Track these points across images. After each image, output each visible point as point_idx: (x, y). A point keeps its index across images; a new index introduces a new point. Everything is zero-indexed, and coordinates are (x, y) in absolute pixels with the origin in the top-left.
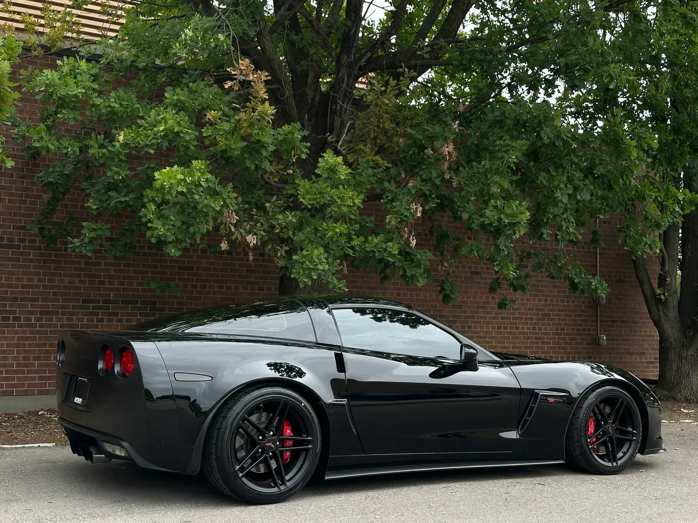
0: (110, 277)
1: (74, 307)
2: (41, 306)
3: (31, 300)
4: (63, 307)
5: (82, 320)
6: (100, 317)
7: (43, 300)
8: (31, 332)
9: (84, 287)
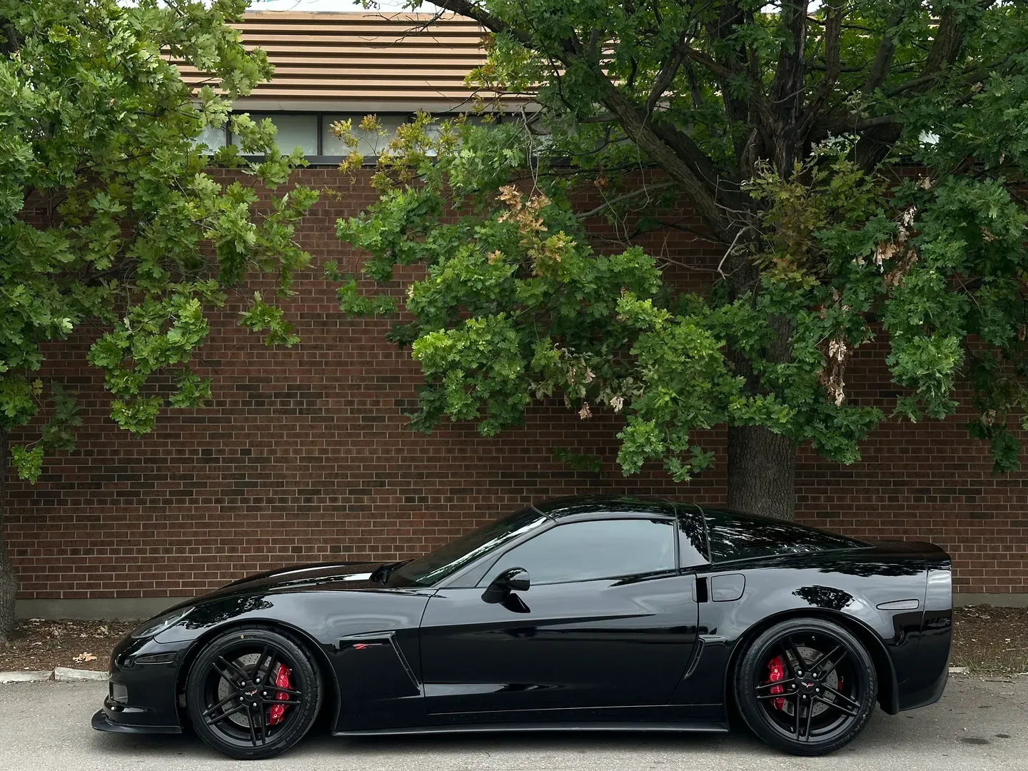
0: (536, 442)
1: (491, 483)
2: (451, 483)
3: (439, 475)
4: (478, 483)
5: (502, 499)
6: (524, 494)
7: (454, 475)
8: (441, 515)
9: (503, 457)
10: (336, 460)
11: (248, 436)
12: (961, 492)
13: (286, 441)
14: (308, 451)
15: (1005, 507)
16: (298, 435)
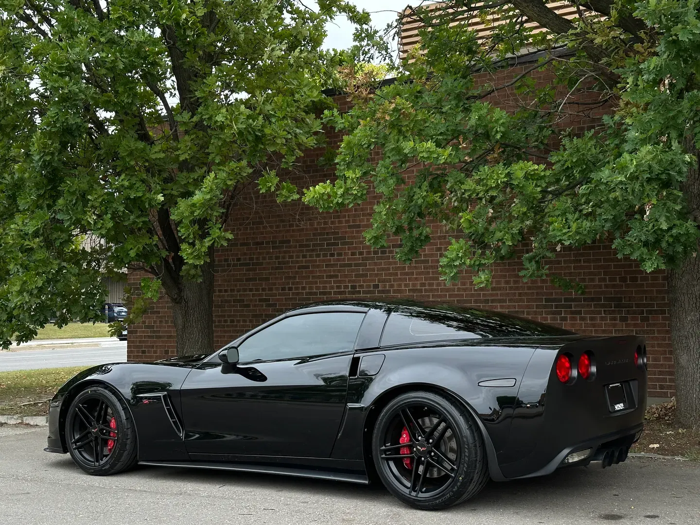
0: (571, 274)
1: (537, 307)
3: (500, 301)
4: (528, 307)
6: (563, 315)
7: (510, 300)
9: (546, 286)
10: (431, 290)
11: (377, 275)
13: (400, 278)
14: (414, 285)
16: (407, 274)
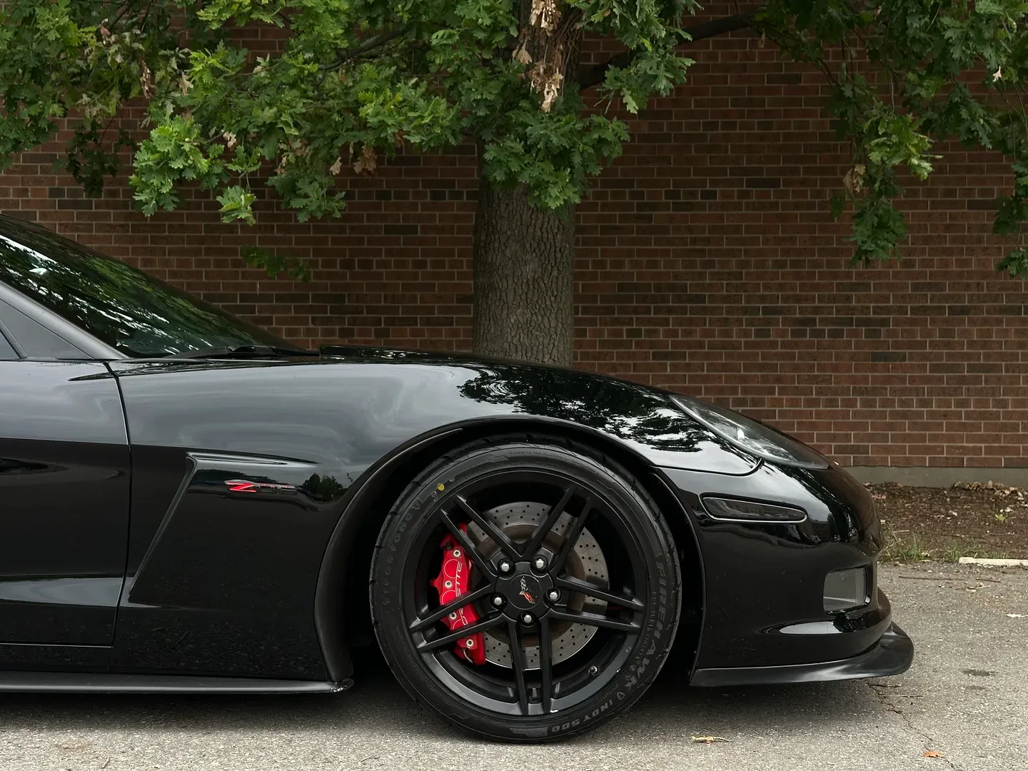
9: (207, 273)
12: (861, 322)
15: (922, 345)
